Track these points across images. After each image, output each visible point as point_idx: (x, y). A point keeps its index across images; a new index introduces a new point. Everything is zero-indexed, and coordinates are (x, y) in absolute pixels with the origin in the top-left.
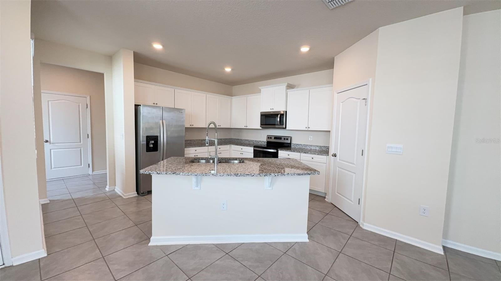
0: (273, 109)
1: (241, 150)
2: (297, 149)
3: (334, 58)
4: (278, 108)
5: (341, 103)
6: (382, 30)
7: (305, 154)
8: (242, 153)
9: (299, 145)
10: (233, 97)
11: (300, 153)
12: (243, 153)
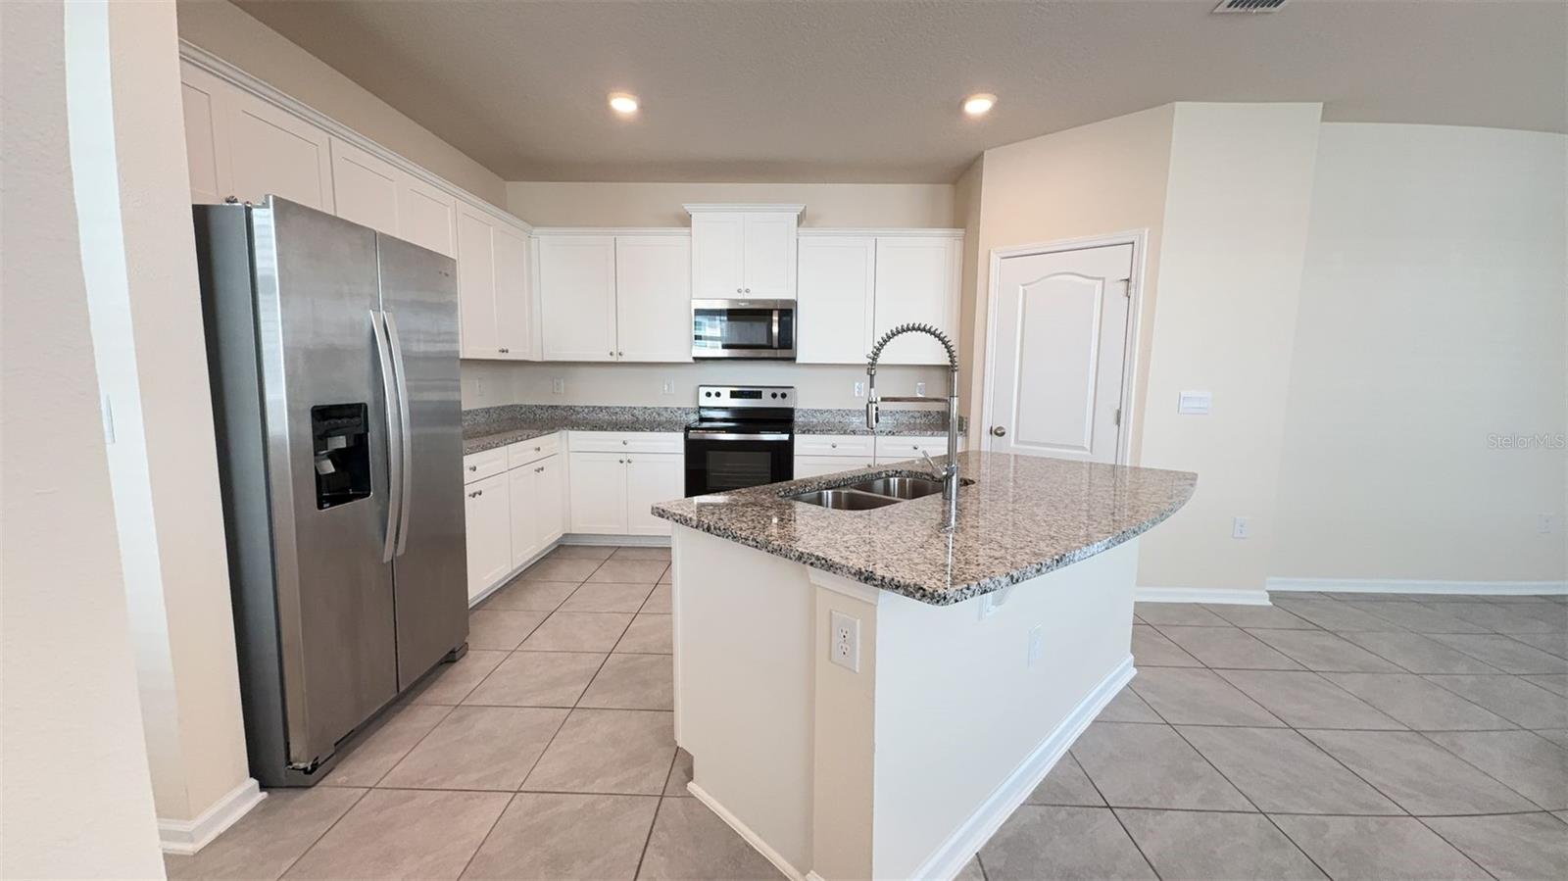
0: (747, 291)
1: (624, 448)
2: (816, 425)
3: (982, 153)
4: (765, 290)
5: (1021, 288)
6: (1184, 111)
7: (893, 437)
8: (623, 457)
9: (822, 412)
10: (536, 230)
11: (873, 437)
12: (629, 456)
